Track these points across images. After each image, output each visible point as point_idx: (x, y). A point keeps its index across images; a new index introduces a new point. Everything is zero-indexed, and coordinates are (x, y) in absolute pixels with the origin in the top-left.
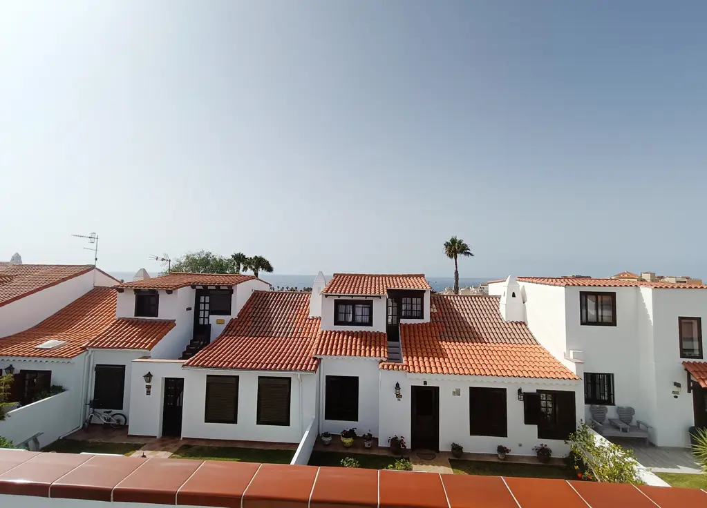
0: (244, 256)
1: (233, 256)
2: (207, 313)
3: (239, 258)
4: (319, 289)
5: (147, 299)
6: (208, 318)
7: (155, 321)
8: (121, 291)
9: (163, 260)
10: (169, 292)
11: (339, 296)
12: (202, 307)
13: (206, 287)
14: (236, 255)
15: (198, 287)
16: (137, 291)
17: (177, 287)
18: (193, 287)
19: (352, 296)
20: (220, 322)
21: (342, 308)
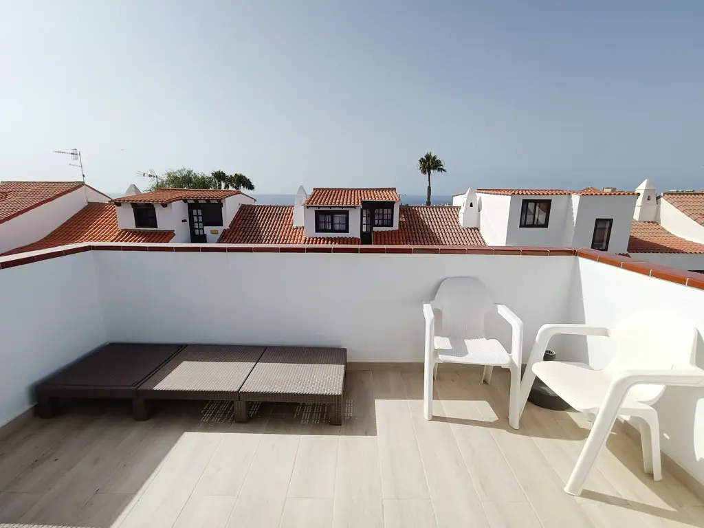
0: (224, 174)
1: (213, 174)
2: (201, 224)
3: (220, 176)
4: (301, 201)
5: (144, 212)
6: (203, 229)
7: (156, 232)
8: (119, 204)
9: (150, 176)
10: (164, 205)
11: (319, 207)
12: (195, 219)
13: (196, 201)
14: (216, 173)
15: (189, 201)
16: (134, 205)
17: (170, 201)
18: (185, 201)
19: (331, 207)
20: (214, 232)
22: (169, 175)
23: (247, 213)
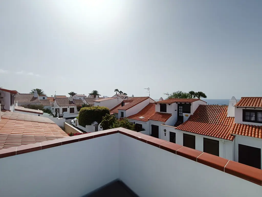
0: (194, 92)
1: (189, 92)
2: (182, 112)
3: (192, 93)
5: (163, 106)
6: (182, 114)
7: (166, 114)
8: (156, 104)
9: (167, 94)
10: (170, 105)
11: (246, 108)
12: (180, 110)
13: (181, 103)
14: (191, 92)
15: (178, 103)
16: (160, 104)
17: (172, 103)
18: (177, 103)
19: (255, 108)
20: (187, 116)
21: (247, 114)
22: (174, 93)
23: (202, 108)
